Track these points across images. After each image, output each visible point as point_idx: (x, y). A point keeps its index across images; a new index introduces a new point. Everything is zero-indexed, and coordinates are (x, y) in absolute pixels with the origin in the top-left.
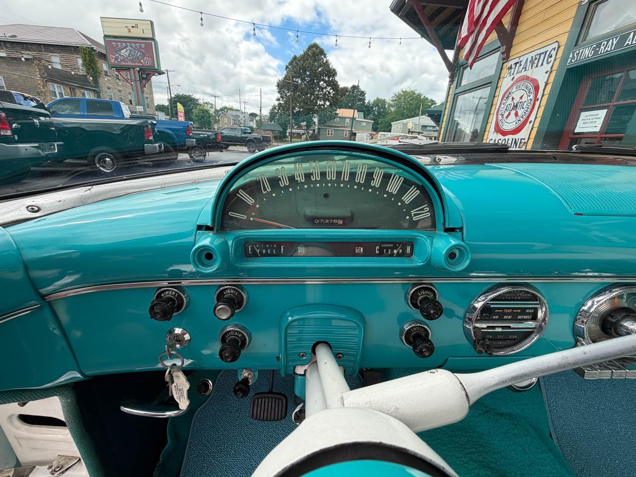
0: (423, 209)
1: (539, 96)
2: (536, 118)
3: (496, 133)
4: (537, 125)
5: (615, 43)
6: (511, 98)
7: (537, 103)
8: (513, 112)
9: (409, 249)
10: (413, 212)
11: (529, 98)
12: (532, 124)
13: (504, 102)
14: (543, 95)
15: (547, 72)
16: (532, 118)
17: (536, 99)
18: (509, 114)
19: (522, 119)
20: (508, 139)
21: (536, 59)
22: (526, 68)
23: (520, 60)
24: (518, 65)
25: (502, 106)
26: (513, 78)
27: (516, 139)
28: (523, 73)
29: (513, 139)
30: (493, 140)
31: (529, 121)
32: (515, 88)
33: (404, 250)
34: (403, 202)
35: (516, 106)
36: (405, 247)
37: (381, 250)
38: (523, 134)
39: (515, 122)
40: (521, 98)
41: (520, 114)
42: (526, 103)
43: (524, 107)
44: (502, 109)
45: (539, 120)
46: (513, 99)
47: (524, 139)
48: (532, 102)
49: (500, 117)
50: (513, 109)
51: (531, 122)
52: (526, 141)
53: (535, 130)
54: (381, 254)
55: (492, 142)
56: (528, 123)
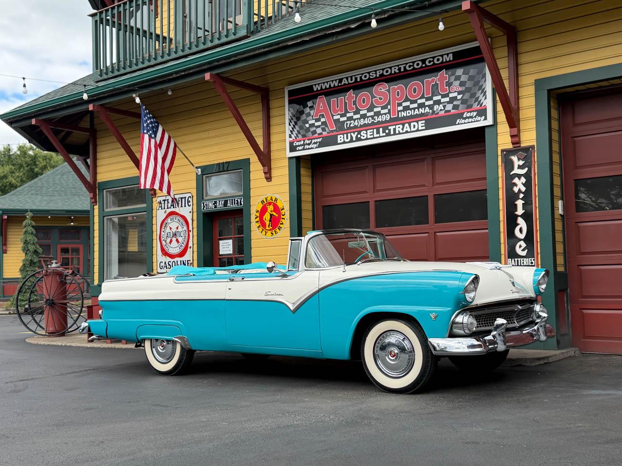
1: (191, 228)
2: (193, 244)
3: (164, 257)
4: (195, 249)
5: (223, 203)
6: (168, 228)
7: (191, 234)
8: (174, 239)
11: (184, 229)
12: (192, 248)
13: (163, 230)
14: (193, 229)
15: (190, 212)
16: (190, 244)
17: (189, 231)
18: (171, 241)
19: (183, 245)
20: (177, 261)
21: (179, 201)
22: (173, 205)
23: (167, 198)
24: (166, 202)
25: (163, 233)
26: (165, 211)
27: (183, 261)
28: (172, 209)
29: (181, 261)
30: (164, 263)
31: (189, 247)
32: (169, 219)
35: (175, 235)
38: (188, 256)
40: (177, 228)
41: (180, 239)
42: (182, 233)
43: (182, 235)
44: (163, 236)
45: (195, 246)
46: (171, 228)
47: (189, 261)
48: (187, 232)
49: (164, 243)
50: (173, 236)
52: (191, 262)
53: (195, 253)
55: (163, 264)
56: (189, 248)
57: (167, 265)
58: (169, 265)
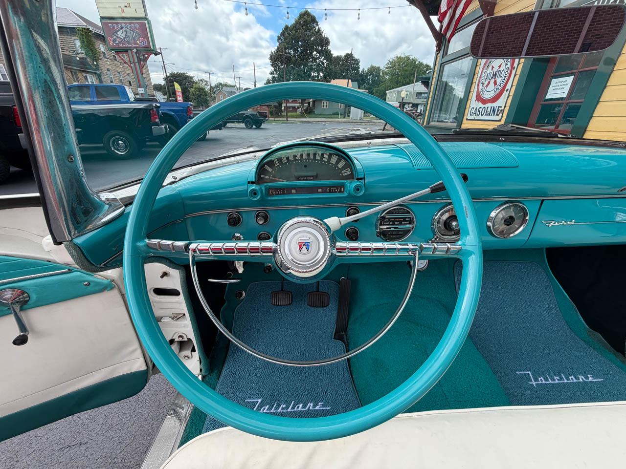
0: (347, 170)
2: (512, 86)
3: (477, 102)
4: (512, 92)
6: (491, 67)
7: (514, 72)
9: (342, 189)
10: (343, 172)
11: (507, 67)
13: (485, 70)
14: (519, 64)
16: (508, 87)
17: (513, 68)
19: (500, 88)
20: (488, 107)
27: (494, 107)
29: (491, 107)
30: (475, 109)
31: (506, 89)
33: (341, 189)
34: (338, 167)
35: (495, 75)
36: (340, 188)
37: (330, 190)
38: (501, 102)
39: (494, 91)
40: (500, 66)
41: (499, 80)
42: (503, 71)
43: (502, 75)
44: (483, 78)
45: (514, 87)
46: (493, 67)
47: (501, 107)
48: (509, 71)
49: (481, 86)
50: (492, 77)
51: (508, 90)
53: (511, 98)
54: (330, 192)
55: (473, 111)
56: (505, 91)
57: (477, 111)
58: (479, 111)
